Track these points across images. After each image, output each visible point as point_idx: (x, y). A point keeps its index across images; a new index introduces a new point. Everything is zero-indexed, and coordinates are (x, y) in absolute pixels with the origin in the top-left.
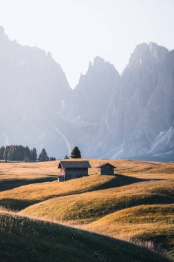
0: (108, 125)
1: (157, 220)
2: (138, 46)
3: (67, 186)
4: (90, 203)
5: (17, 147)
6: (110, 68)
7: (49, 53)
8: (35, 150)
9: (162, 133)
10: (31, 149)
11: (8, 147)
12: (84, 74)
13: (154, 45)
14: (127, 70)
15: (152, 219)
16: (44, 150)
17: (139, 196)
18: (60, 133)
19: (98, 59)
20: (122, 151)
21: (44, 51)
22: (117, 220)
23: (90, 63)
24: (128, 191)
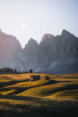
0: (35, 61)
1: (72, 95)
2: (45, 35)
3: (35, 83)
4: (47, 89)
5: (7, 68)
6: (35, 42)
7: (15, 37)
8: (12, 69)
9: (52, 63)
10: (11, 69)
11: (4, 68)
12: (27, 44)
13: (50, 34)
14: (41, 43)
15: (70, 95)
16: (15, 69)
17: (62, 87)
18: (19, 63)
19: (31, 39)
20: (39, 69)
21: (13, 36)
22: (59, 95)
23: (29, 40)
24: (57, 86)
